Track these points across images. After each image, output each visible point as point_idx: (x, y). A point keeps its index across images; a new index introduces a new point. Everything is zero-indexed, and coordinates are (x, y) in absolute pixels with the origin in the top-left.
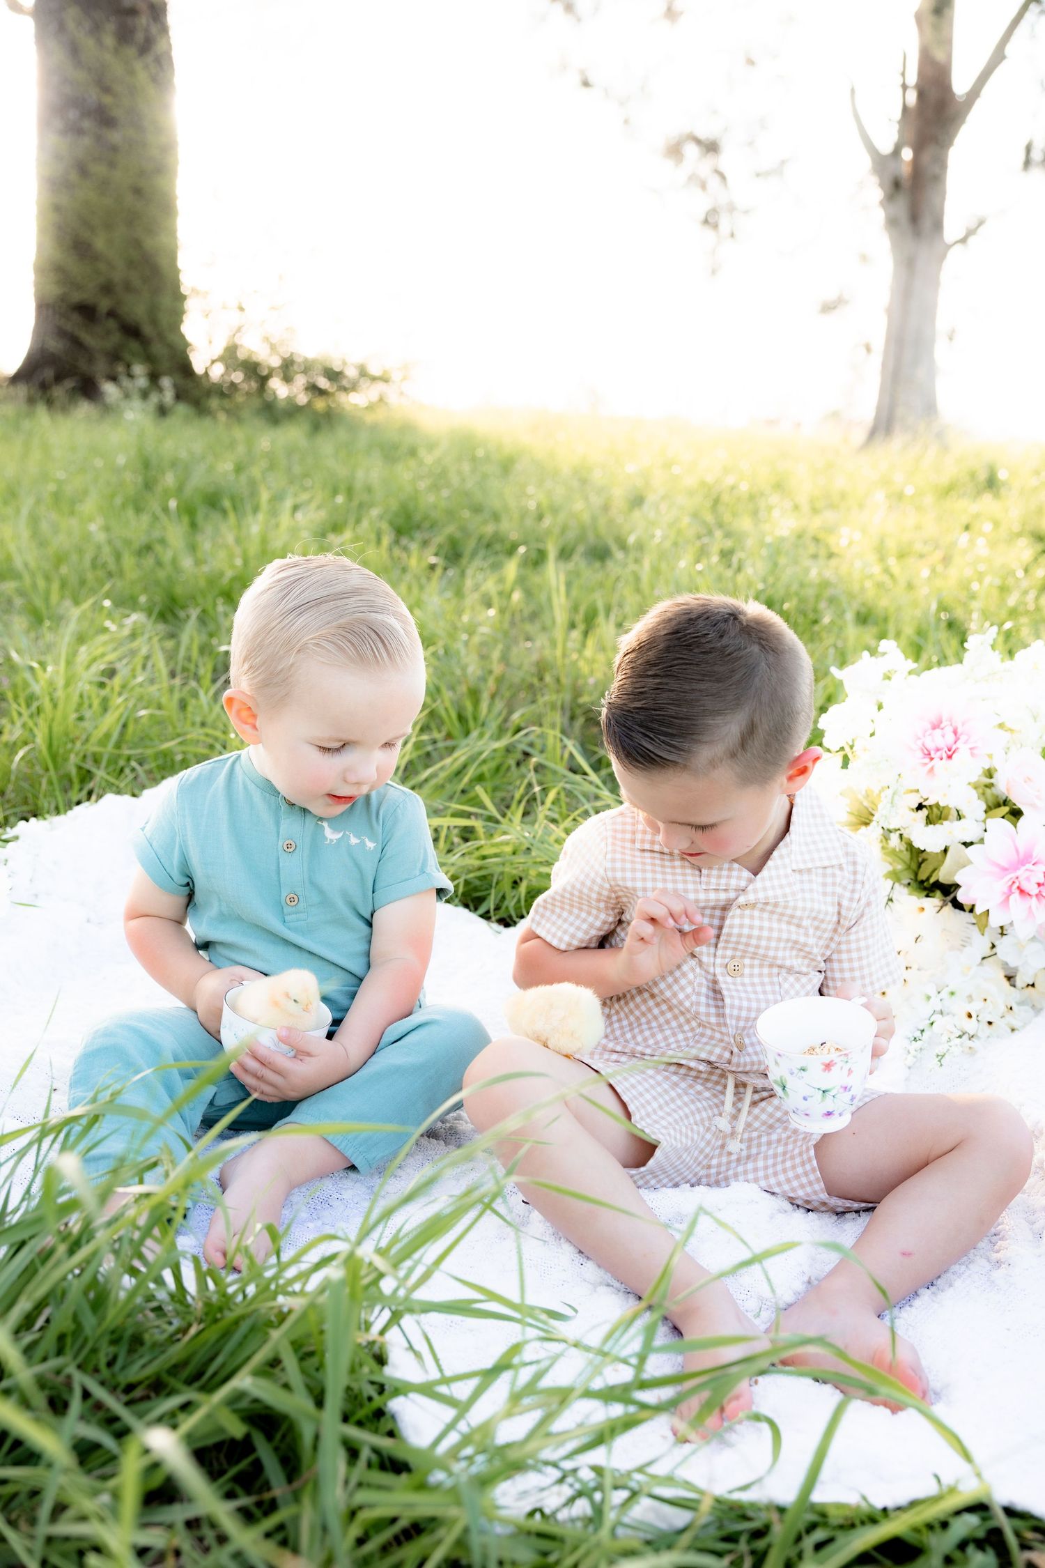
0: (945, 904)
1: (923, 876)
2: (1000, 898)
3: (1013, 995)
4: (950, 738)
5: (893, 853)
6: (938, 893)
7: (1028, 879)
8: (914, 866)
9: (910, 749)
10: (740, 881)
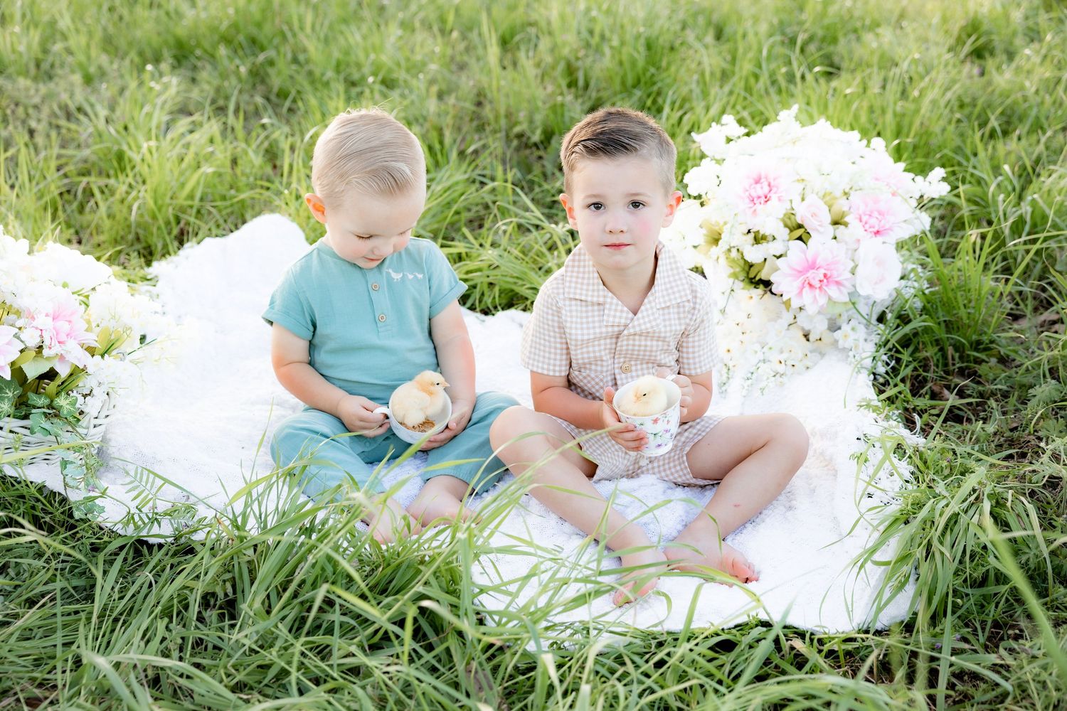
0: (765, 292)
1: (752, 275)
2: (796, 291)
3: (808, 347)
4: (766, 189)
5: (734, 259)
6: (761, 286)
7: (814, 278)
8: (747, 268)
9: (742, 198)
10: (626, 318)
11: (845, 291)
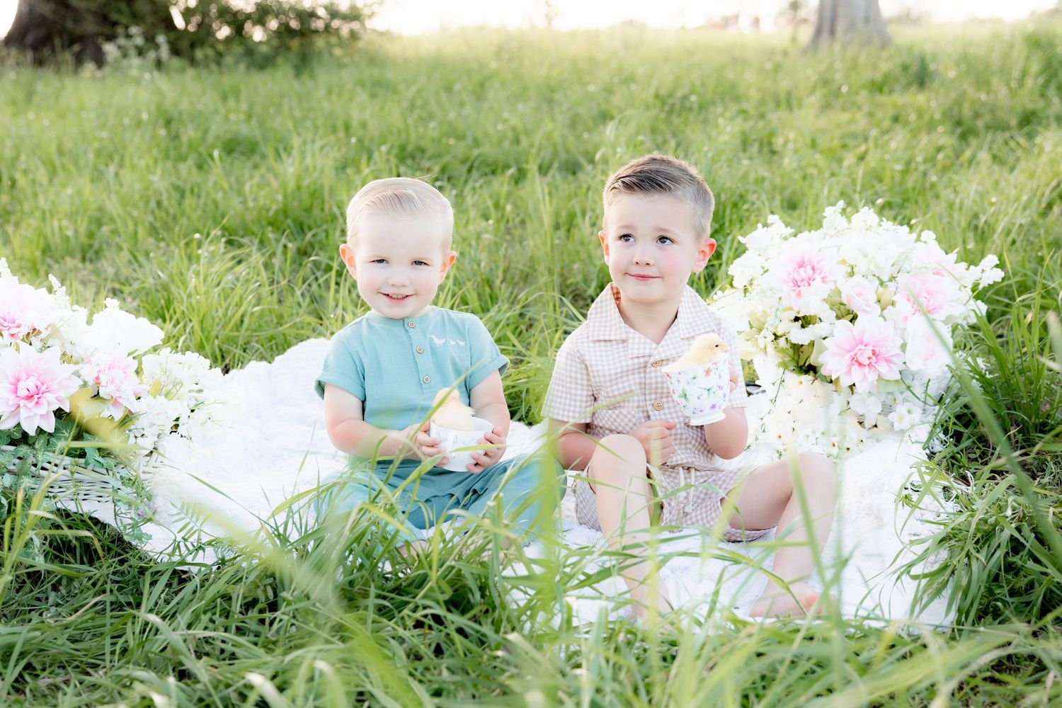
0: (816, 379)
1: (801, 363)
2: (844, 369)
3: (863, 433)
4: (810, 272)
5: (783, 350)
6: (812, 373)
7: (862, 354)
8: (796, 358)
9: (786, 282)
10: (651, 349)
11: (896, 369)
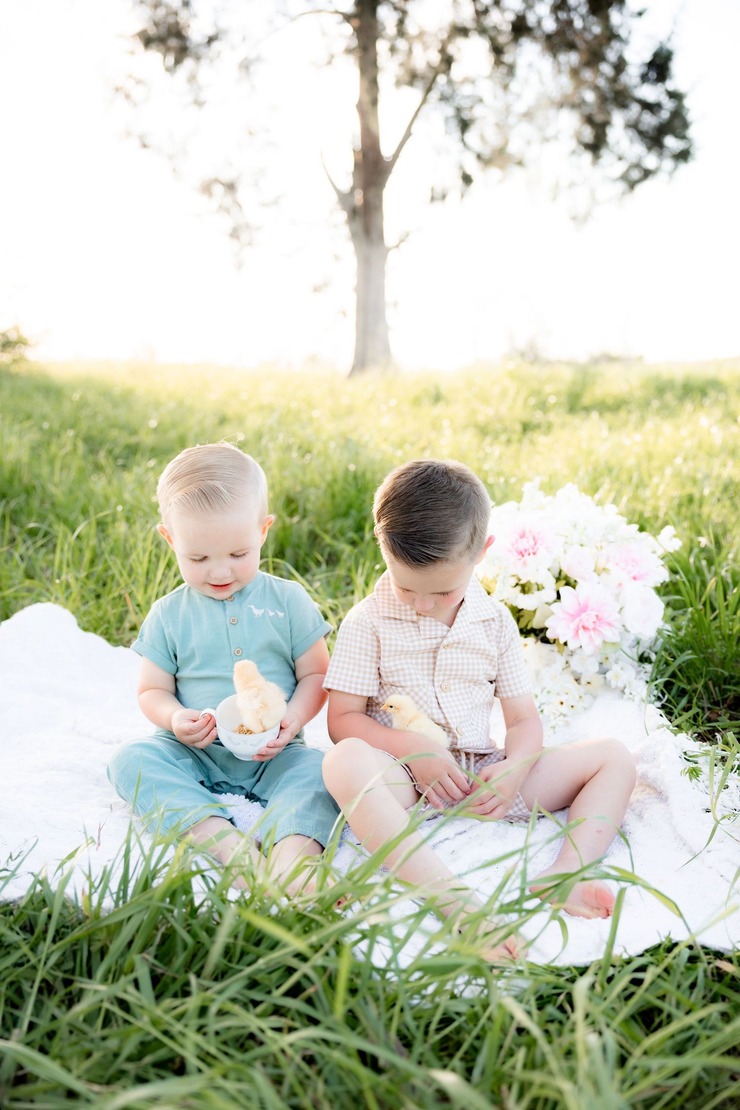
0: (537, 641)
2: (571, 633)
3: (580, 689)
4: (532, 542)
6: (533, 635)
7: (588, 620)
9: (510, 551)
10: (442, 630)
11: (617, 631)
